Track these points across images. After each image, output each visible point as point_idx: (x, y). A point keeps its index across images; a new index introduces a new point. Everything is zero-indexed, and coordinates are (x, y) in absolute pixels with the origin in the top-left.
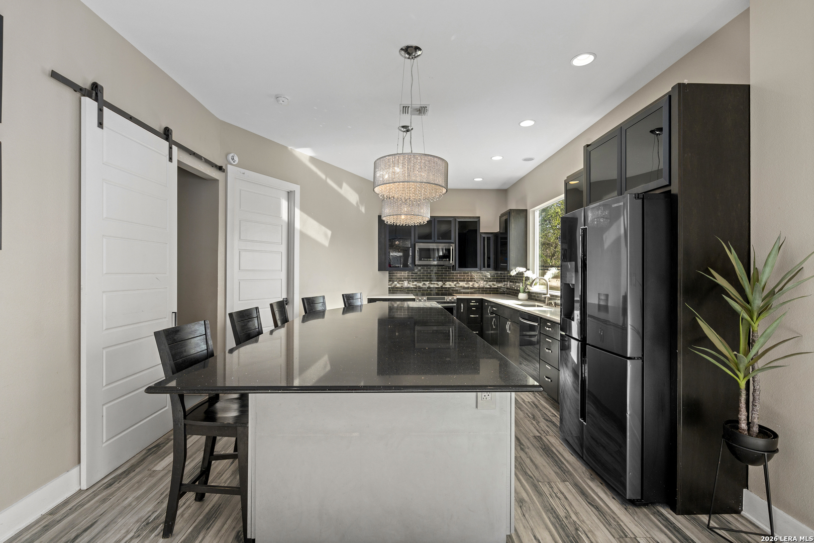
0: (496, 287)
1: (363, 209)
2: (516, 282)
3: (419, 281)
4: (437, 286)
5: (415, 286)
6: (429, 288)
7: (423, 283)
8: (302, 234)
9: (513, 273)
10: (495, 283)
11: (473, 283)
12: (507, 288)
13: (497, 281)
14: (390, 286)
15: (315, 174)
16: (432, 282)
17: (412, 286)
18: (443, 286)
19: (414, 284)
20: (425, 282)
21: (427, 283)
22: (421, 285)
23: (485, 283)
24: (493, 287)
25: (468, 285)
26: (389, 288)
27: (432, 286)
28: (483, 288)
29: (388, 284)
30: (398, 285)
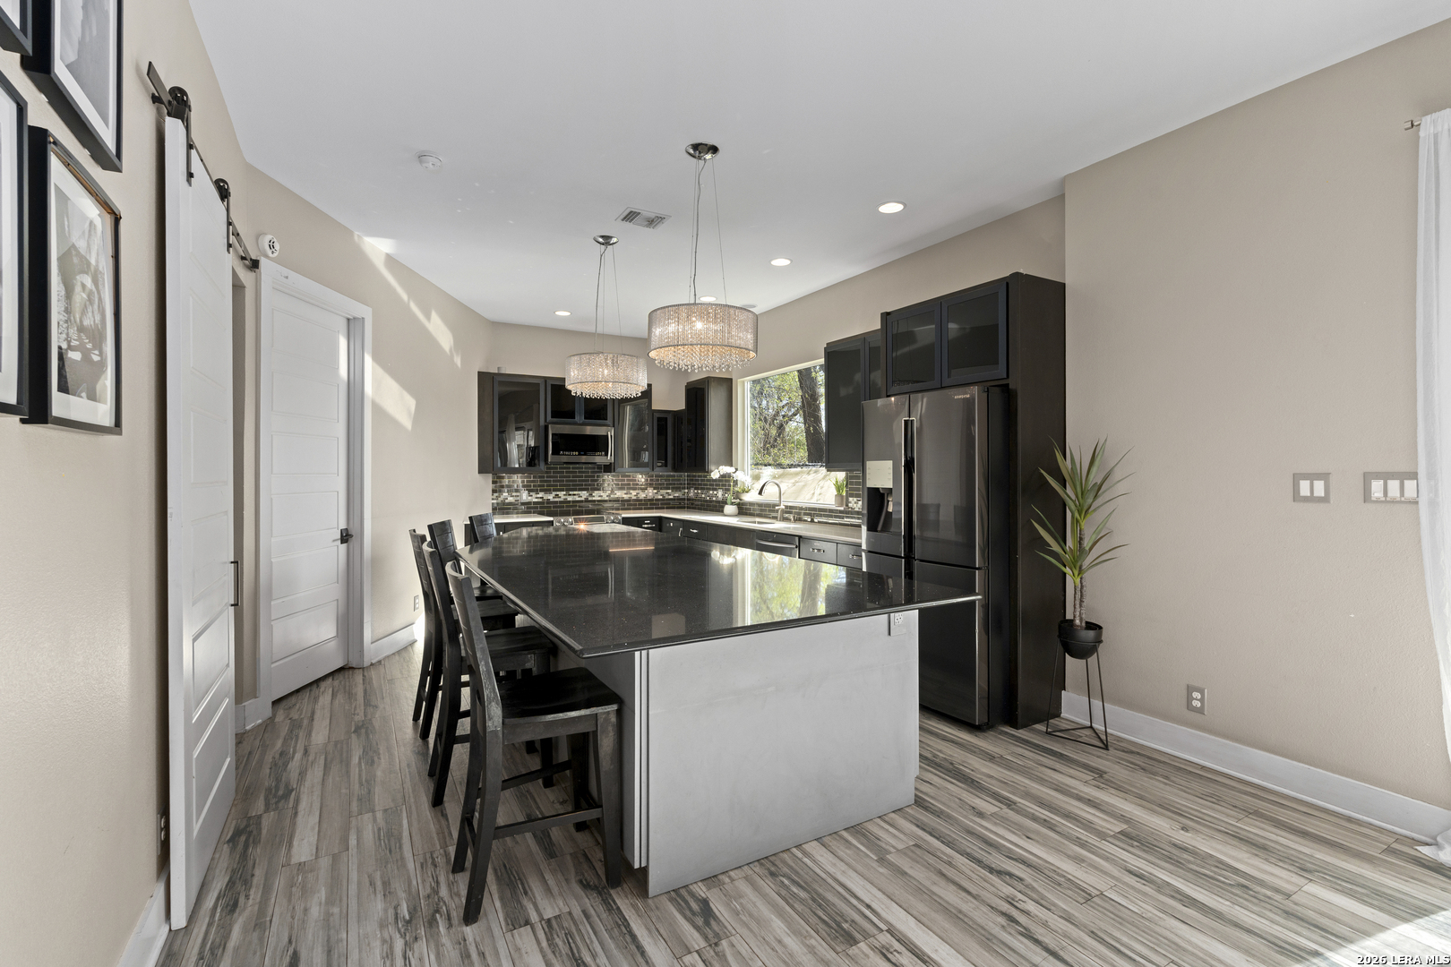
0: (672, 497)
1: (458, 360)
2: (710, 489)
3: (547, 491)
4: (579, 499)
5: (540, 500)
6: (566, 502)
7: (554, 493)
8: (375, 406)
9: (715, 475)
10: (670, 491)
11: (637, 491)
12: (688, 500)
13: (673, 489)
14: (495, 501)
15: (394, 291)
16: (571, 493)
17: (536, 500)
18: (590, 499)
19: (538, 496)
20: (558, 493)
21: (562, 494)
22: (551, 497)
23: (655, 491)
24: (667, 497)
25: (629, 496)
26: (493, 504)
27: (570, 498)
28: (651, 500)
29: (492, 497)
30: (510, 499)
